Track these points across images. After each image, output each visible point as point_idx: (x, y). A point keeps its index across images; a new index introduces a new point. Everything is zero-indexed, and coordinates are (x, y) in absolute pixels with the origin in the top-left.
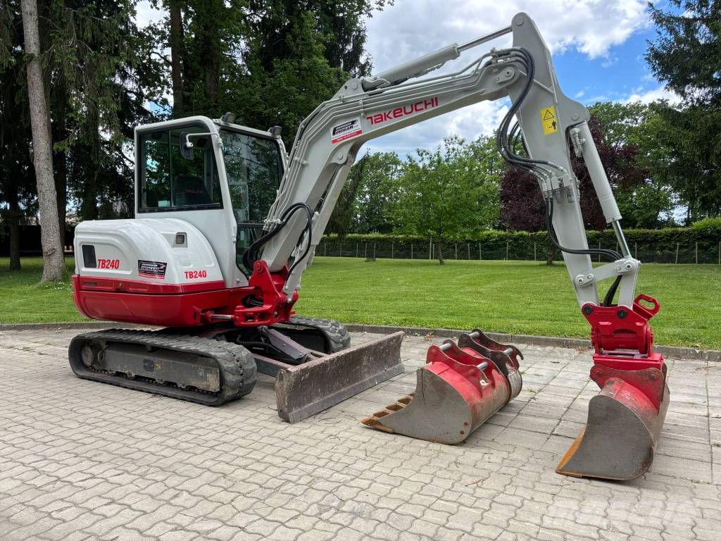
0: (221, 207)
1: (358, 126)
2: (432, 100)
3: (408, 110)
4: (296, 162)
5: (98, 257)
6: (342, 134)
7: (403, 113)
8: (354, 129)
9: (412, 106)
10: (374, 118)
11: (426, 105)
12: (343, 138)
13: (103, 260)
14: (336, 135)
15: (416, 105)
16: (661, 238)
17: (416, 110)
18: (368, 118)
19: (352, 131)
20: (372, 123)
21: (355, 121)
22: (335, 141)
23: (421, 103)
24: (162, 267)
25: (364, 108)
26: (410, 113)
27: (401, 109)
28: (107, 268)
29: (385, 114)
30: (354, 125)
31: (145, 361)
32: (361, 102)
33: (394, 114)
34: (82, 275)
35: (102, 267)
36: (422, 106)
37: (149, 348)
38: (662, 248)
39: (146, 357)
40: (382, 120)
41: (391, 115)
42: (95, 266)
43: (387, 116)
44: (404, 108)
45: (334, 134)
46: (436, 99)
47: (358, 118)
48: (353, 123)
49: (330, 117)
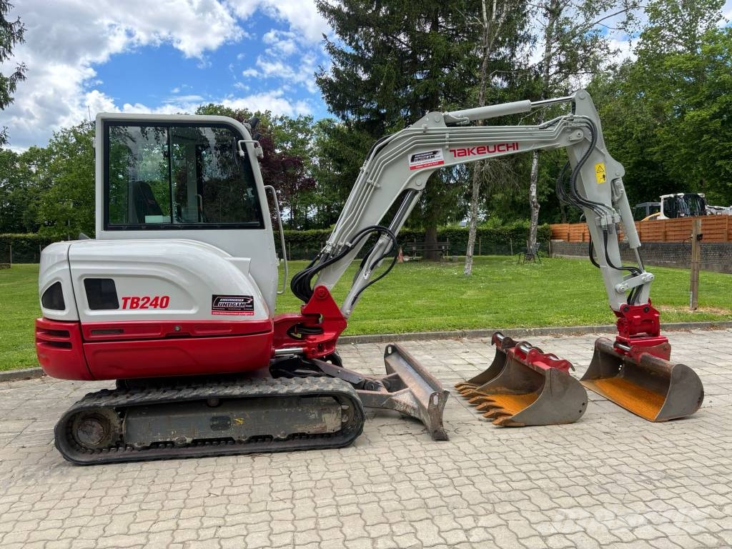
0: (262, 226)
1: (440, 156)
2: (513, 144)
3: (491, 149)
4: (369, 184)
5: (120, 295)
6: (422, 162)
7: (486, 151)
8: (436, 159)
9: (495, 146)
10: (457, 152)
11: (508, 147)
12: (423, 166)
13: (133, 298)
14: (414, 163)
15: (499, 146)
16: (309, 238)
17: (499, 151)
18: (451, 151)
19: (433, 160)
20: (455, 156)
21: (437, 152)
22: (413, 168)
23: (503, 145)
24: (249, 302)
25: (450, 141)
26: (494, 152)
27: (484, 147)
28: (143, 307)
29: (468, 149)
30: (435, 155)
31: (214, 419)
32: (447, 136)
33: (478, 151)
34: (84, 322)
35: (132, 307)
36: (505, 148)
37: (213, 402)
38: (310, 247)
39: (215, 414)
40: (466, 155)
41: (475, 151)
42: (116, 306)
43: (470, 152)
44: (488, 147)
45: (412, 160)
46: (517, 144)
47: (440, 149)
48: (435, 153)
49: (412, 145)
